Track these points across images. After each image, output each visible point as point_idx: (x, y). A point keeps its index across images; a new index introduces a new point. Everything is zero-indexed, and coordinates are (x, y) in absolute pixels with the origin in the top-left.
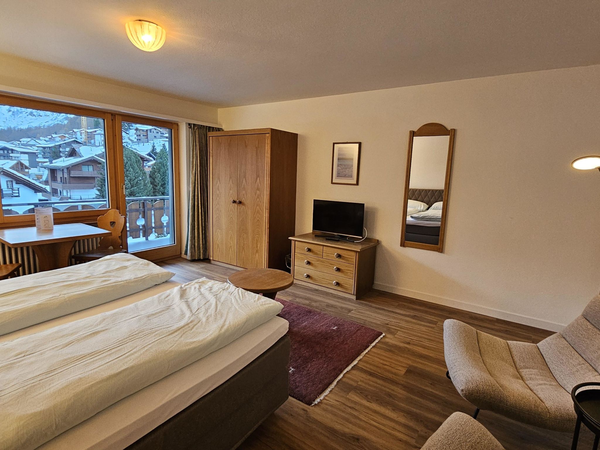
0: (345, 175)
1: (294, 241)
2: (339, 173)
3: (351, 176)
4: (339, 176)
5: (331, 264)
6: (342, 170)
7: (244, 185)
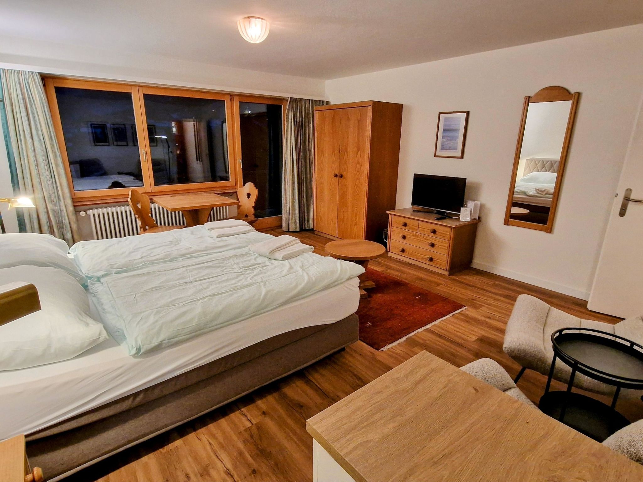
0: (450, 148)
1: (391, 215)
2: (443, 146)
3: (455, 149)
4: (443, 148)
5: (425, 239)
6: (446, 142)
7: (346, 159)
